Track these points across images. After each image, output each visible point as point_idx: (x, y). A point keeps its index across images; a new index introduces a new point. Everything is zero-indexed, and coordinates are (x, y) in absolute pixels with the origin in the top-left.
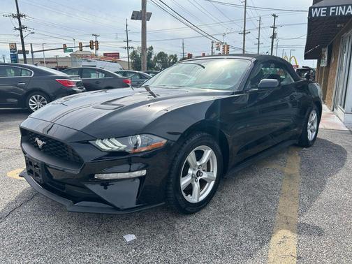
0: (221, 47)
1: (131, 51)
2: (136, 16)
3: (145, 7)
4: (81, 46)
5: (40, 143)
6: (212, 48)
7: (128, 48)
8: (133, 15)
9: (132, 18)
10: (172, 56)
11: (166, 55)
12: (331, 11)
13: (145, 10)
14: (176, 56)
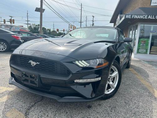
0: (72, 27)
1: (29, 25)
2: (37, 10)
3: (42, 6)
4: (5, 21)
5: (33, 63)
6: (69, 27)
7: (28, 24)
8: (36, 9)
9: (35, 11)
10: (48, 29)
11: (45, 29)
12: (133, 17)
13: (42, 8)
14: (50, 29)
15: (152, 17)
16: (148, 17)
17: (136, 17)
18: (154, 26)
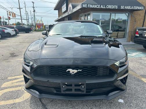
0: (12, 14)
15: (104, 7)
16: (100, 7)
17: (91, 6)
18: (102, 15)
